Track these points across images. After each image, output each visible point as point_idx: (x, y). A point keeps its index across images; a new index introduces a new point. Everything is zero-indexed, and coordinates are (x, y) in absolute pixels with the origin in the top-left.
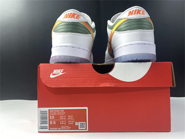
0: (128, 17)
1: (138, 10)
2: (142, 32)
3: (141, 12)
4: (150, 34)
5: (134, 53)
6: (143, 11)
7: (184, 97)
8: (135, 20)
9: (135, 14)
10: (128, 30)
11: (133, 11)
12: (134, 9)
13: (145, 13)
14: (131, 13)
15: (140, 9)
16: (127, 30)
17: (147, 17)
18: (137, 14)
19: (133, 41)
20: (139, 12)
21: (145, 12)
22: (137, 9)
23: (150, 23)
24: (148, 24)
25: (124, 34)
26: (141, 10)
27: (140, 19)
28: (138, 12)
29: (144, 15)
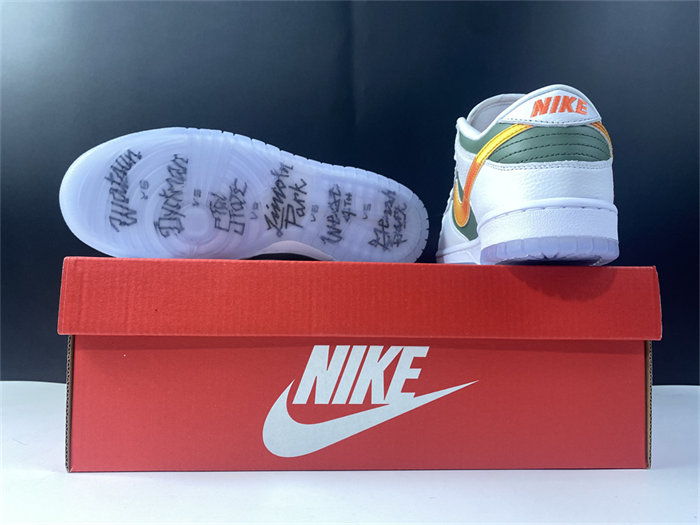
0: (534, 119)
1: (565, 97)
2: (577, 170)
3: (574, 105)
4: (600, 176)
5: (548, 235)
6: (579, 102)
7: (698, 384)
8: (554, 131)
9: (554, 111)
10: (531, 160)
11: (549, 99)
12: (553, 95)
13: (585, 108)
14: (541, 108)
15: (570, 95)
16: (526, 161)
17: (593, 120)
18: (562, 110)
19: (547, 197)
20: (566, 104)
21: (586, 103)
22: (562, 94)
23: (602, 140)
24: (594, 142)
25: (519, 171)
26: (573, 99)
27: (570, 126)
28: (563, 104)
29: (584, 113)
